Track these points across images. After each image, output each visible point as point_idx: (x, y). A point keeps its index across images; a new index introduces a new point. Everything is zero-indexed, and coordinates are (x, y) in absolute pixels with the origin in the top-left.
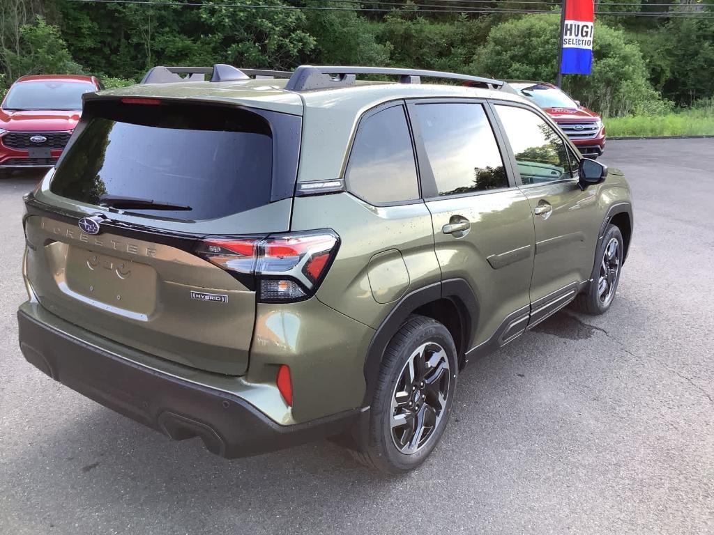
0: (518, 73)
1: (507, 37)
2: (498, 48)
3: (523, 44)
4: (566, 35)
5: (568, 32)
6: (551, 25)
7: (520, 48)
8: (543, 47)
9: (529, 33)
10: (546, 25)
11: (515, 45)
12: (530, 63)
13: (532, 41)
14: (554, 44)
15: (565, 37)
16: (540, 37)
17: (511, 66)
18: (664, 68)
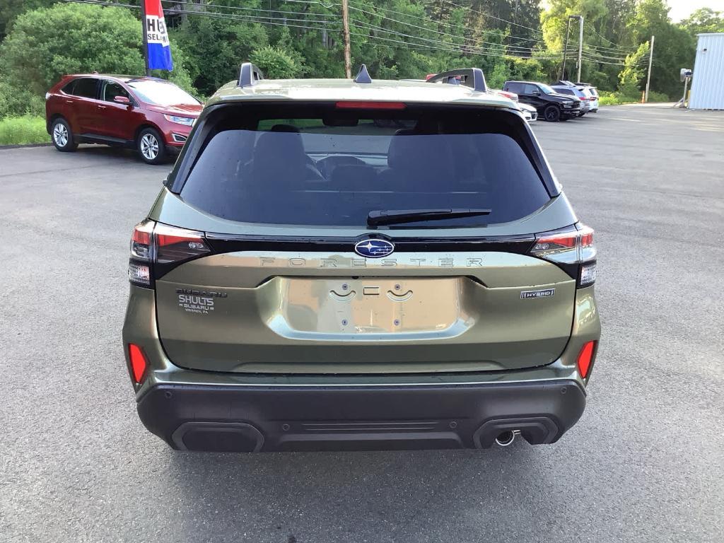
0: (63, 67)
1: (41, 27)
2: (31, 38)
3: (61, 36)
4: (149, 30)
5: (151, 27)
6: (90, 17)
7: (59, 40)
8: (86, 40)
9: (67, 25)
10: (83, 17)
11: (52, 36)
12: (74, 56)
13: (72, 33)
14: (96, 37)
15: (148, 32)
16: (80, 29)
17: (52, 60)
18: (193, 65)
